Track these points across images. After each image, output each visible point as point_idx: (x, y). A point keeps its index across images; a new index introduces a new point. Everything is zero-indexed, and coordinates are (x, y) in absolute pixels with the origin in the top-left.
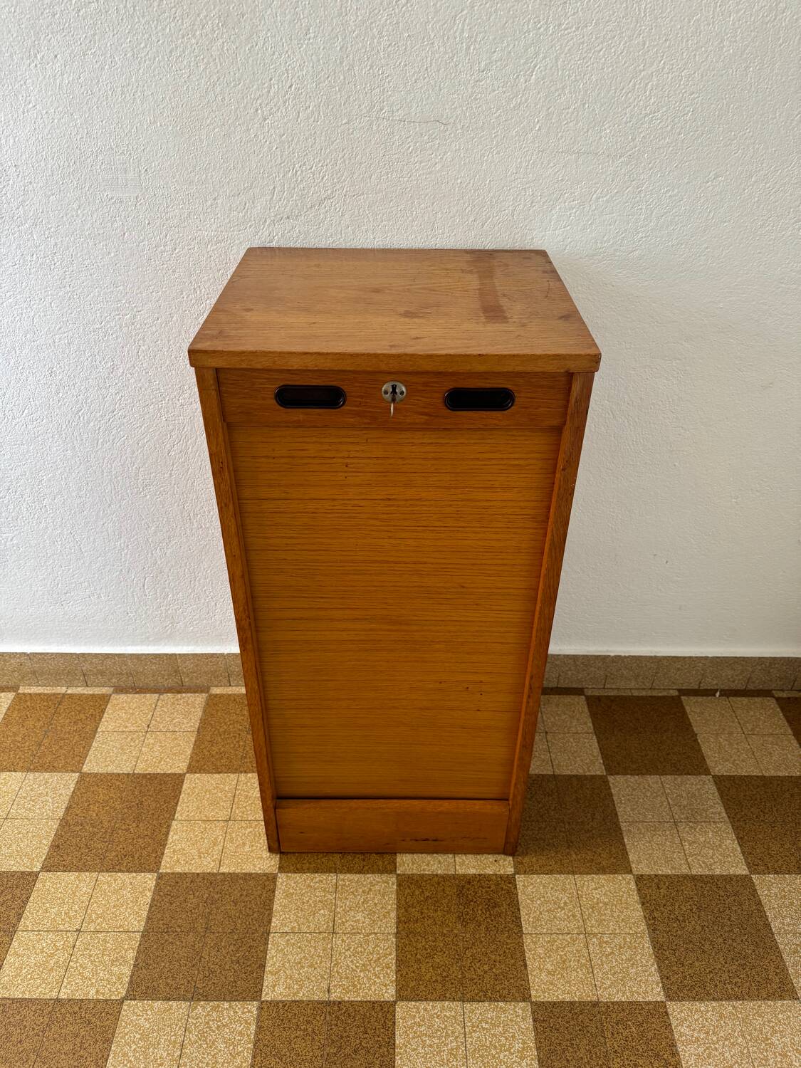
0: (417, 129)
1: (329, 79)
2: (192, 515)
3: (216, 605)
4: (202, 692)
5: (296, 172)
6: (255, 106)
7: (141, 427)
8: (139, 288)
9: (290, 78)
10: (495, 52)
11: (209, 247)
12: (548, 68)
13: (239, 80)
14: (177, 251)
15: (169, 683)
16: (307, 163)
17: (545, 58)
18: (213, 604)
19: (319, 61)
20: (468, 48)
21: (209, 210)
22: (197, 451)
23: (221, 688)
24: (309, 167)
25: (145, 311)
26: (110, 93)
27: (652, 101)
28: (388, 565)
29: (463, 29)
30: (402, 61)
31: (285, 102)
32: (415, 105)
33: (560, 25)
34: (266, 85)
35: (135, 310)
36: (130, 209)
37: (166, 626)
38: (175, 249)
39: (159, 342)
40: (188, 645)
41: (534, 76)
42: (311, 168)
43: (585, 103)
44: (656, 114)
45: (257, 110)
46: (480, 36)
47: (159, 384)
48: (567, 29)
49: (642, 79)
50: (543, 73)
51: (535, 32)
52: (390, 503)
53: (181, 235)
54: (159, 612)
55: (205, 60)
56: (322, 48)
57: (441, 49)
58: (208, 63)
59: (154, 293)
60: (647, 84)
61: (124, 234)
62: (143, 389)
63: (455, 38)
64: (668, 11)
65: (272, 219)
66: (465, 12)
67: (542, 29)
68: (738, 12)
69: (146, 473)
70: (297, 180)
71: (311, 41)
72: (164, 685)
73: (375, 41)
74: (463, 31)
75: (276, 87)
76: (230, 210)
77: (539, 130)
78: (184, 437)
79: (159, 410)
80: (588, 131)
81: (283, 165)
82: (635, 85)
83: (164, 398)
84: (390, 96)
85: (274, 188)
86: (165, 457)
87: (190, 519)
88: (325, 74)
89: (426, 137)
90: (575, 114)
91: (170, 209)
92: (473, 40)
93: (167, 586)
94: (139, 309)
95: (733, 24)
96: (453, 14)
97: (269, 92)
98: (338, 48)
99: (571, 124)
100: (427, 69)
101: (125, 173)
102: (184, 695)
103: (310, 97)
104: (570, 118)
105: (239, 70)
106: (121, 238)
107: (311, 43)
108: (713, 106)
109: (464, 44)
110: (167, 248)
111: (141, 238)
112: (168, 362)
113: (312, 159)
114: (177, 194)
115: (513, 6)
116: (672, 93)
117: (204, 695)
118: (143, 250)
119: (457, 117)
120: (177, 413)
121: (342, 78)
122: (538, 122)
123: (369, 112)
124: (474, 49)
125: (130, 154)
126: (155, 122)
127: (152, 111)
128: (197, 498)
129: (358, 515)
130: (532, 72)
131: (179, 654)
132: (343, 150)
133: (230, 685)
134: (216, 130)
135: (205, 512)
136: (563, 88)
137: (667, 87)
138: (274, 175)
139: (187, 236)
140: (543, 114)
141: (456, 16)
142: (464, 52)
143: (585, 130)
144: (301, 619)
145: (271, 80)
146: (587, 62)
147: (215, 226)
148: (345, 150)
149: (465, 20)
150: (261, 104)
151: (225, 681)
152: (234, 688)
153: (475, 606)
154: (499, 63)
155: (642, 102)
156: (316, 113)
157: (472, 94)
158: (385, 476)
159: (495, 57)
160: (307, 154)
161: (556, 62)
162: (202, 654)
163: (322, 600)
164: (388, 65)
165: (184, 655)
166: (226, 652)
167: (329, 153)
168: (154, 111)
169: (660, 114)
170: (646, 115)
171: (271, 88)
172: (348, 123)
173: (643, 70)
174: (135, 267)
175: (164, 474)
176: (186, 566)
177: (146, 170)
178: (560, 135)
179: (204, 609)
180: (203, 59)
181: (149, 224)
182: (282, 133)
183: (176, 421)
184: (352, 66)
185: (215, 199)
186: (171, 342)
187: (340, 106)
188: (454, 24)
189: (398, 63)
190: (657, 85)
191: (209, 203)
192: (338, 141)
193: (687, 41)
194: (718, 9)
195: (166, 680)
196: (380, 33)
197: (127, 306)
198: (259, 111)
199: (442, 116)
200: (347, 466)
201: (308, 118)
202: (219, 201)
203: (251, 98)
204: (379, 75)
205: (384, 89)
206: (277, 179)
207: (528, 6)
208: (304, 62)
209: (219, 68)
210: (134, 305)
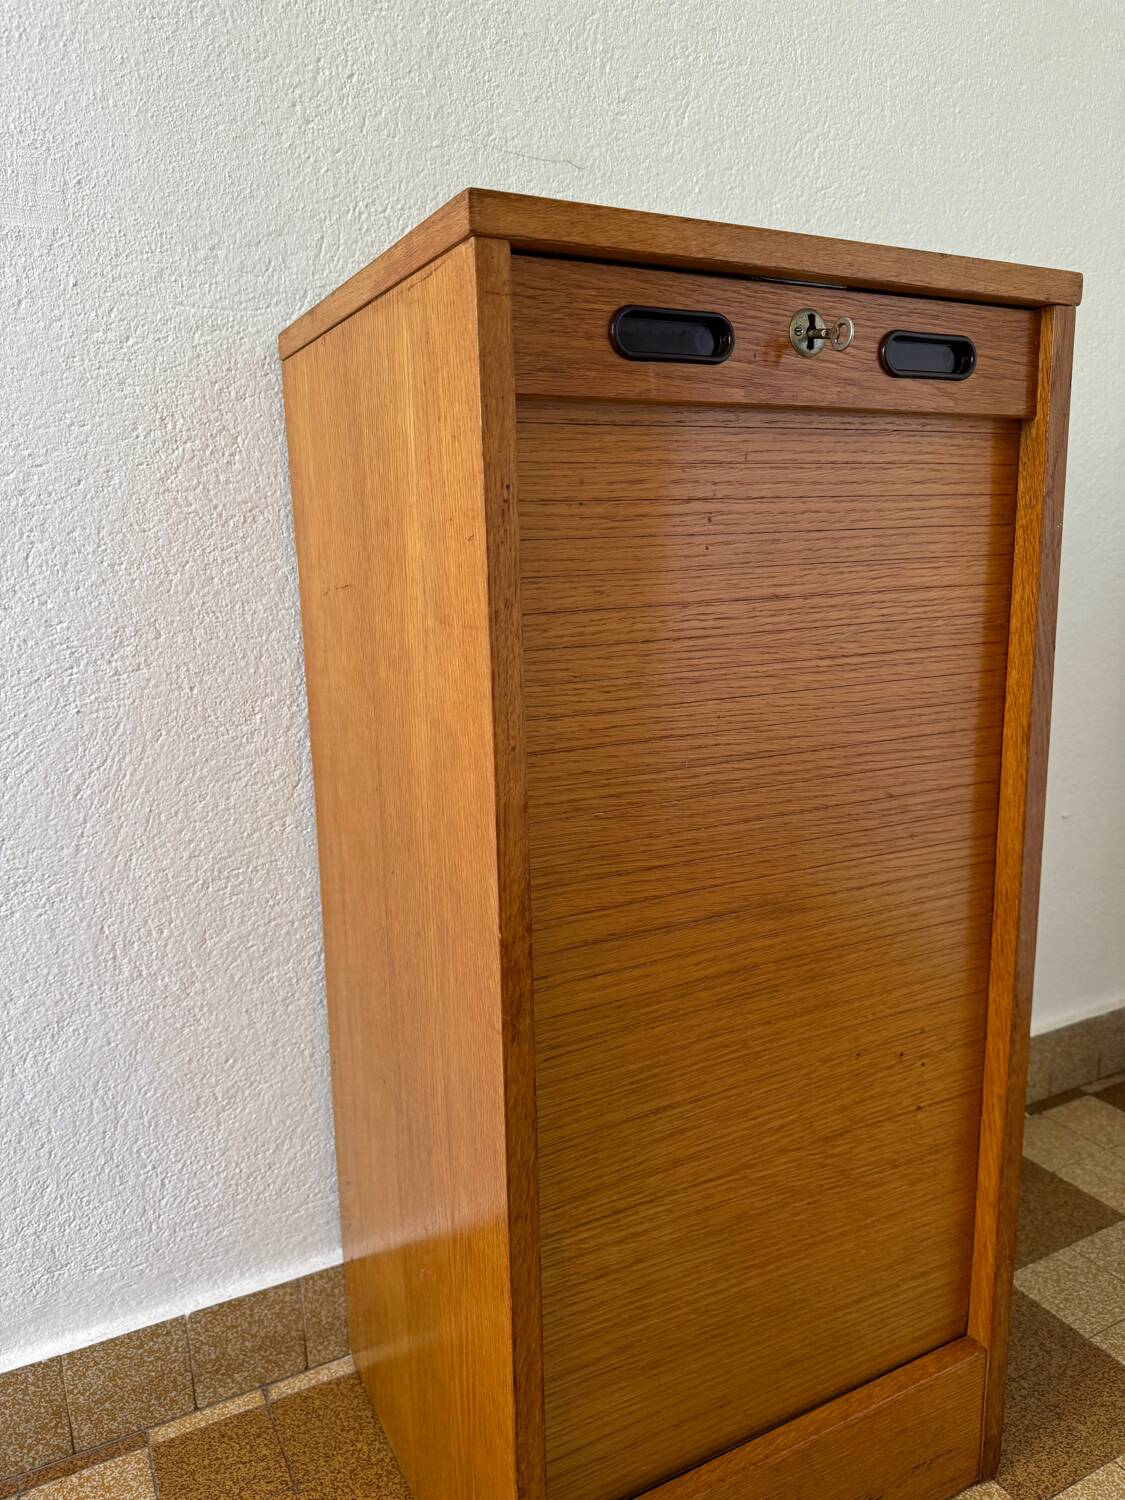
0: (542, 170)
1: (412, 75)
2: (119, 946)
3: (163, 1184)
4: (130, 1448)
5: (360, 213)
6: (290, 96)
7: (16, 734)
8: (43, 413)
9: (350, 63)
10: (637, 77)
11: (197, 336)
12: (703, 109)
13: (266, 52)
14: (131, 342)
15: (40, 1455)
16: (378, 202)
17: (697, 96)
18: (156, 1183)
19: (395, 44)
20: (603, 66)
21: (201, 268)
22: (143, 779)
23: (176, 1424)
24: (380, 209)
25: (51, 465)
26: (17, 35)
27: (822, 172)
28: (772, 761)
29: (595, 38)
30: (516, 68)
31: (341, 99)
32: (537, 135)
33: (711, 56)
34: (310, 67)
35: (29, 462)
36: (36, 254)
37: (34, 1285)
38: (128, 339)
39: (76, 534)
40: (88, 1325)
41: (686, 119)
42: (384, 211)
43: (748, 165)
44: (828, 190)
45: (294, 105)
46: (618, 53)
47: (68, 628)
48: (719, 63)
49: (807, 142)
50: (697, 116)
51: (683, 59)
52: (780, 604)
53: (142, 311)
54: (19, 1245)
55: (206, 10)
56: (400, 26)
57: (568, 61)
58: (212, 15)
59: (75, 428)
60: (815, 149)
61: (20, 302)
62: (30, 643)
63: (586, 49)
64: (825, 62)
65: (318, 291)
66: (596, 16)
67: (691, 58)
68: (893, 77)
69: (19, 852)
70: (360, 229)
71: (384, 13)
72: (23, 1469)
73: (479, 32)
74: (595, 41)
75: (327, 73)
76: (240, 270)
77: (700, 192)
78: (115, 749)
79: (63, 689)
80: (756, 203)
81: (337, 200)
82: (801, 149)
83: (78, 660)
84: (501, 116)
85: (322, 237)
86: (68, 807)
87: (114, 958)
88: (405, 66)
89: (555, 184)
90: (739, 178)
91: (122, 259)
92: (609, 55)
93: (44, 1162)
94: (38, 462)
95: (891, 91)
96: (582, 15)
97: (315, 79)
98: (425, 32)
99: (736, 191)
100: (550, 86)
101: (35, 182)
102: (85, 1473)
103: (382, 97)
104: (734, 181)
105: (265, 36)
106: (12, 310)
107: (384, 17)
108: (884, 188)
109: (598, 60)
110: (111, 336)
111: (56, 312)
112: (94, 577)
113: (386, 195)
114: (139, 231)
115: (655, 20)
116: (842, 166)
117: (141, 1453)
118: (58, 338)
119: (594, 160)
120: (103, 693)
121: (430, 76)
122: (697, 181)
123: (471, 133)
124: (610, 69)
125: (49, 149)
126: (104, 98)
127: (99, 78)
128: (134, 899)
129: (725, 640)
130: (684, 113)
131: (71, 1355)
132: (435, 188)
133: (196, 1409)
134: (221, 128)
135: (149, 933)
136: (722, 141)
137: (835, 156)
138: (322, 215)
139: (155, 314)
140: (702, 172)
141: (586, 19)
142: (597, 69)
143: (753, 201)
144: (612, 937)
145: (319, 60)
146: (746, 110)
147: (209, 298)
148: (438, 189)
149: (597, 27)
150: (300, 97)
151: (184, 1399)
152: (208, 1411)
153: (910, 841)
154: (643, 94)
155: (811, 173)
156: (392, 125)
157: (613, 130)
158: (774, 541)
159: (638, 83)
160: (377, 187)
161: (712, 104)
162: (129, 1336)
163: (652, 876)
164: (496, 69)
165: (82, 1351)
166: (187, 1312)
167: (413, 189)
168: (104, 78)
169: (831, 191)
170: (819, 190)
171: (318, 73)
172: (441, 146)
173: (809, 131)
174: (38, 370)
175: (62, 848)
176: (95, 1091)
177: (79, 182)
178: (724, 203)
179: (134, 1203)
180: (203, 7)
181: (75, 285)
182: (337, 147)
183: (101, 714)
184: (444, 62)
185: (213, 248)
186: (103, 533)
187: (429, 118)
188: (585, 30)
189: (511, 69)
190: (825, 152)
191: (202, 254)
192: (426, 172)
193: (849, 103)
194: (874, 70)
195: (30, 1448)
196: (485, 21)
197: (12, 453)
198: (298, 107)
199: (576, 156)
200: (710, 520)
201: (378, 130)
202: (221, 253)
203: (284, 84)
204: (484, 82)
205: (492, 105)
206: (327, 222)
207: (672, 25)
208: (373, 43)
209: (230, 25)
210: (26, 453)
